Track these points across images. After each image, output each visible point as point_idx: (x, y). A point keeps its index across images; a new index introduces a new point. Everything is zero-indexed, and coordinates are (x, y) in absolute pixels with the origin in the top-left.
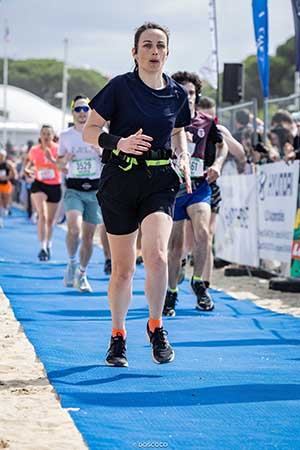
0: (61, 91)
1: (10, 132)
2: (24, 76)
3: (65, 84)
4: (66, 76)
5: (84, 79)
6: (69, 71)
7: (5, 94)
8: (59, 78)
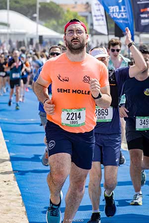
0: (36, 13)
1: (10, 34)
2: (17, 5)
3: (38, 10)
4: (38, 6)
5: (47, 6)
6: (40, 3)
7: (8, 15)
8: (35, 5)
